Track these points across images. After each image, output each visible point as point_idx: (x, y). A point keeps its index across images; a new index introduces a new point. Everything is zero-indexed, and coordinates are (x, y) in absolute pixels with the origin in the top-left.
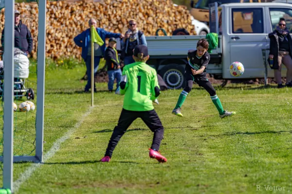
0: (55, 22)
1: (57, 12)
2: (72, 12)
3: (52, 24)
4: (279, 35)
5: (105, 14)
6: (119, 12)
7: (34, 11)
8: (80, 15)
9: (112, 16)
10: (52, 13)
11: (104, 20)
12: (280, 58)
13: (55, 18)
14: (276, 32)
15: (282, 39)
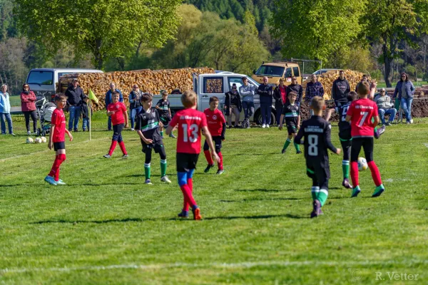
0: (124, 85)
1: (126, 79)
2: (136, 78)
3: (121, 86)
4: (232, 94)
5: (161, 79)
6: (173, 78)
7: (108, 78)
8: (143, 80)
9: (167, 81)
10: (121, 79)
11: (161, 83)
12: (230, 109)
13: (124, 82)
14: (230, 92)
15: (233, 97)
